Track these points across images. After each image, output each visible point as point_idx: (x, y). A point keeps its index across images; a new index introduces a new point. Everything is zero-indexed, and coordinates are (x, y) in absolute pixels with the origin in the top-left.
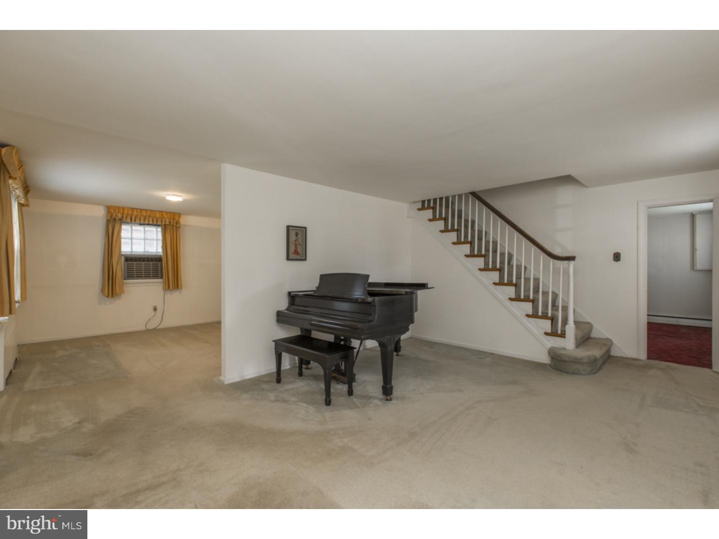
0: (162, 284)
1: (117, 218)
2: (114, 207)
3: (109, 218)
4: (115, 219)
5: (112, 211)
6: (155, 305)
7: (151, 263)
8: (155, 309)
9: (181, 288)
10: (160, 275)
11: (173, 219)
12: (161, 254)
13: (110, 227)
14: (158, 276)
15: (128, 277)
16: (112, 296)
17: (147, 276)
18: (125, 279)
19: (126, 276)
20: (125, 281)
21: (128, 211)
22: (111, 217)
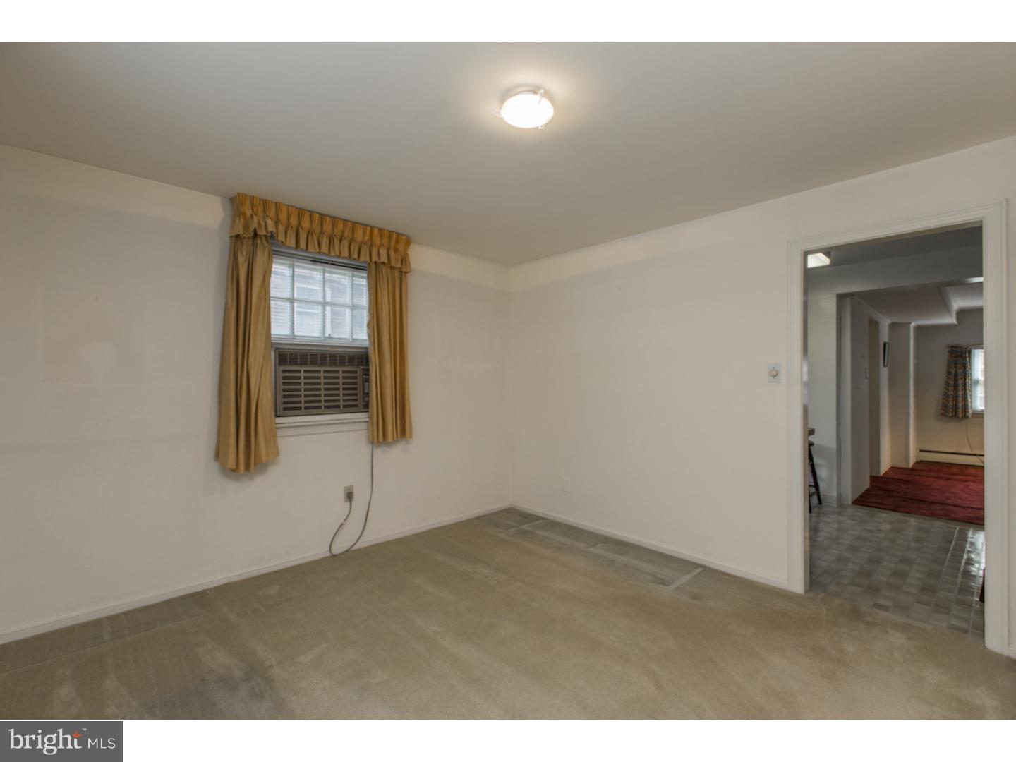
0: (364, 426)
1: (262, 232)
2: (252, 198)
3: (240, 231)
4: (255, 235)
5: (248, 212)
6: (348, 484)
7: (341, 369)
8: (350, 496)
9: (411, 436)
10: (360, 403)
11: (396, 250)
12: (366, 344)
13: (242, 260)
14: (357, 406)
15: (285, 409)
16: (247, 467)
17: (333, 407)
18: (277, 416)
19: (281, 406)
20: (279, 420)
21: (289, 217)
22: (246, 227)
